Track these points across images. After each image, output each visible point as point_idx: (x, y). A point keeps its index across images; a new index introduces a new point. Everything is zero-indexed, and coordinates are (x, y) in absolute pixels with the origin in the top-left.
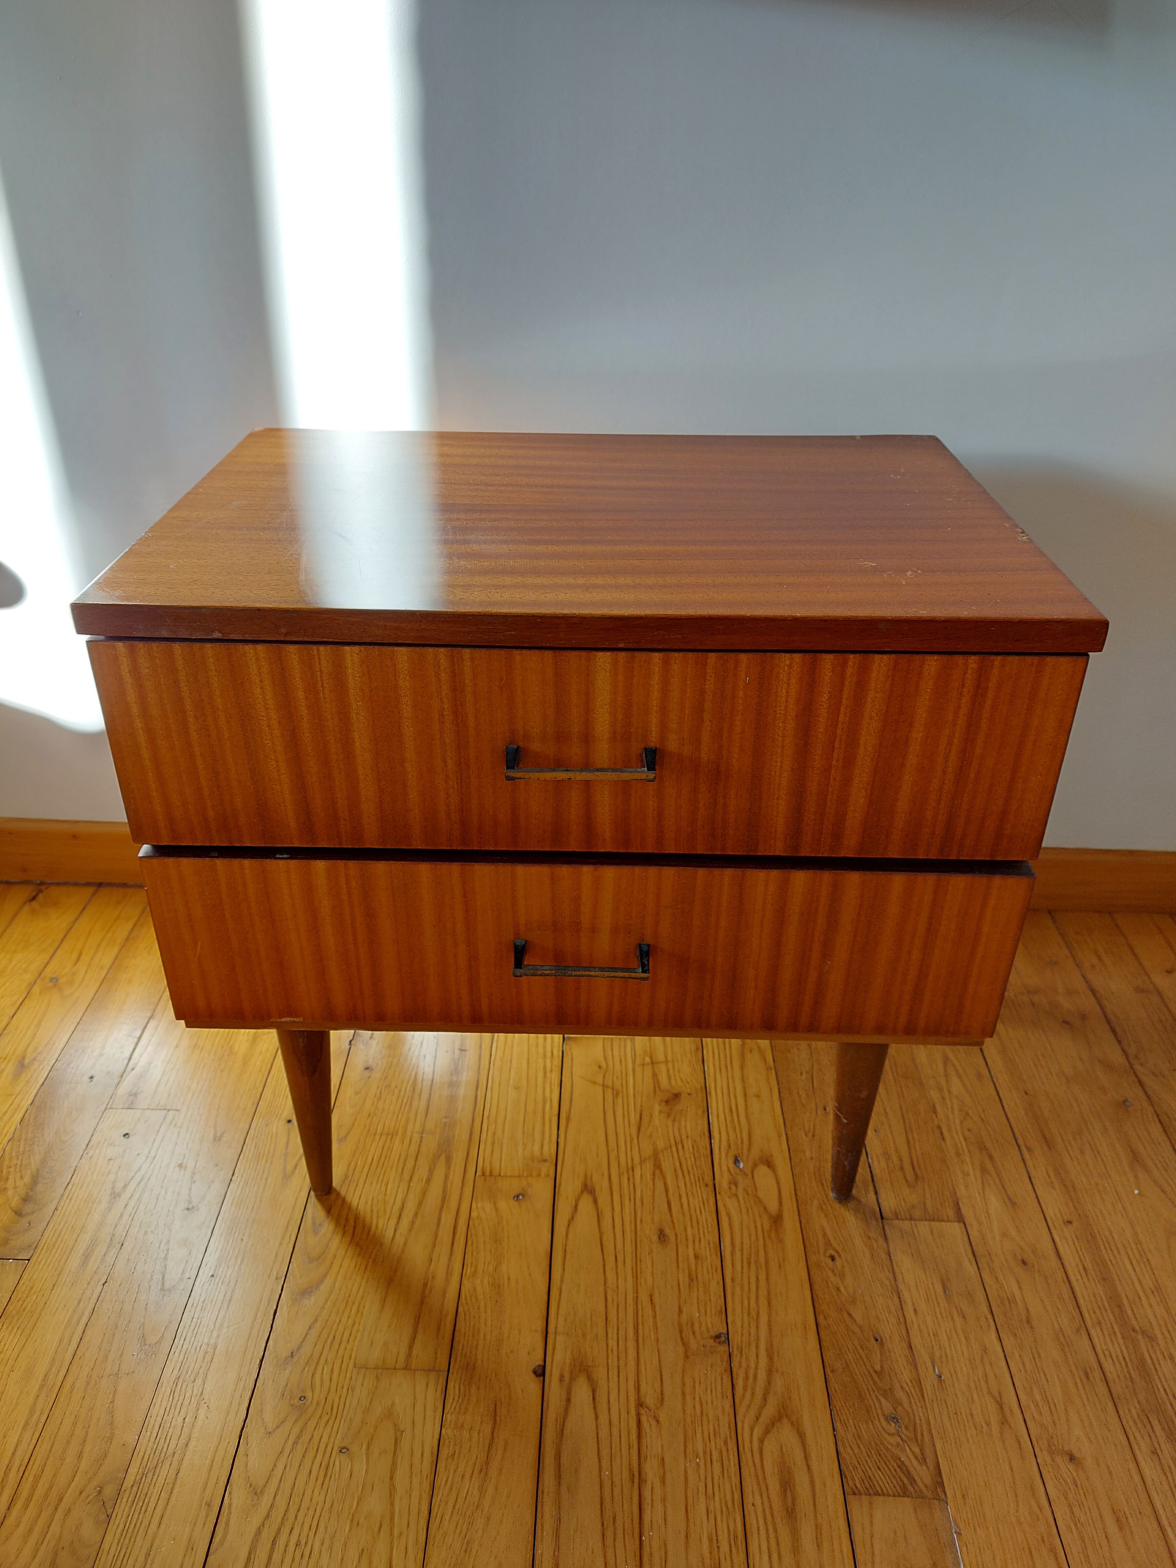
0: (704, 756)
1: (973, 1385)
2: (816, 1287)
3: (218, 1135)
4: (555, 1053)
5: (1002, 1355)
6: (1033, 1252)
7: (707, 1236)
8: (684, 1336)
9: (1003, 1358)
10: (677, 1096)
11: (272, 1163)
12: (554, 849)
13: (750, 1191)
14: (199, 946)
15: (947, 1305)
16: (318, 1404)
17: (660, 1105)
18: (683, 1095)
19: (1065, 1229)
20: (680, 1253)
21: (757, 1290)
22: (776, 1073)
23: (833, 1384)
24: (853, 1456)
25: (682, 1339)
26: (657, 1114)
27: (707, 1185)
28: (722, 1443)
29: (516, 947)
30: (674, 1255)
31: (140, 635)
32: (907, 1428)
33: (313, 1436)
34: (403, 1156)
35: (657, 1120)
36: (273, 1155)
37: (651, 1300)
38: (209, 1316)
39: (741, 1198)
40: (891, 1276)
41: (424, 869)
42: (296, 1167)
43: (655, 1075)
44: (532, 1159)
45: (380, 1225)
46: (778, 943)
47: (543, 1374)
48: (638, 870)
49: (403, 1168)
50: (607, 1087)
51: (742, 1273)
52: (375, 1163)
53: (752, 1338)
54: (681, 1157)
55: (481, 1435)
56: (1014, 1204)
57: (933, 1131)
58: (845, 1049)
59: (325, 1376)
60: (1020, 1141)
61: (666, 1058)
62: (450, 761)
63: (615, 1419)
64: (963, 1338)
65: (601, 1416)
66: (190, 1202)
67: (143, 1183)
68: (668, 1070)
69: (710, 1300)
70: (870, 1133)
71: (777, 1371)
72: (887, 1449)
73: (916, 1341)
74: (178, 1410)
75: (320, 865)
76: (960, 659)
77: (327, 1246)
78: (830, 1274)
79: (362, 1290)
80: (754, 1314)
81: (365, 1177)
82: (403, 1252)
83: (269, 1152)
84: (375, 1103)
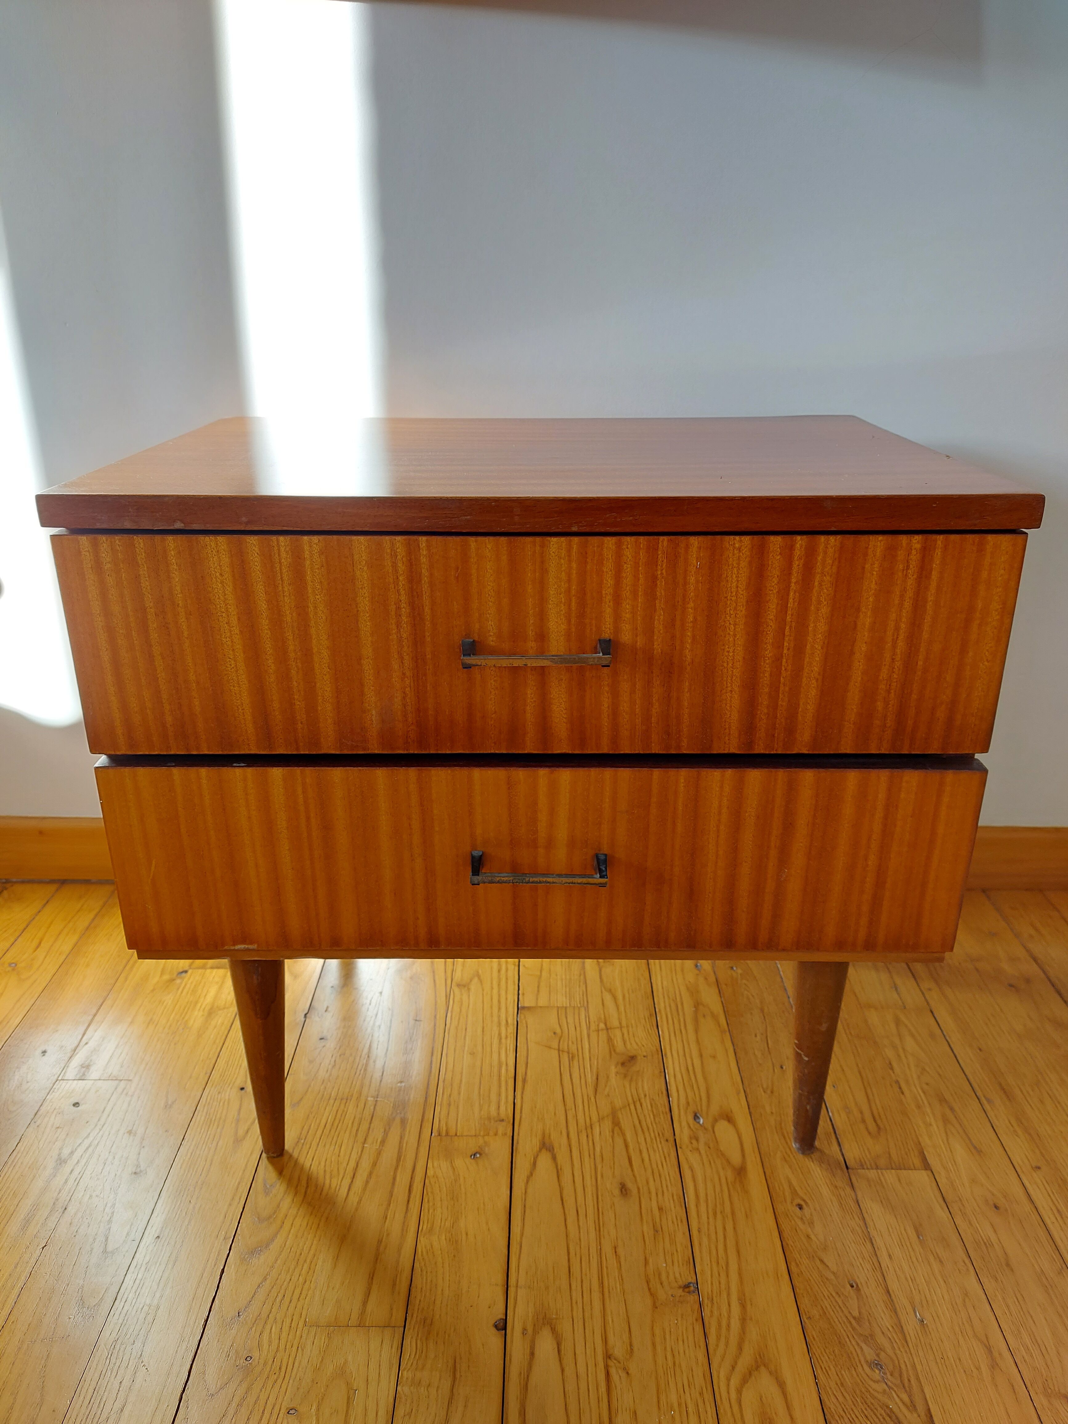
0: (658, 647)
1: (957, 1329)
2: (785, 1235)
3: (169, 1103)
4: (510, 1021)
5: (984, 1297)
6: (1005, 1197)
7: (670, 1189)
8: (651, 1286)
9: (986, 1301)
10: (633, 1058)
11: (223, 1127)
12: (510, 752)
13: (711, 1145)
14: (153, 865)
15: (921, 1250)
16: (265, 1364)
17: (616, 1067)
18: (639, 1058)
19: (1035, 1175)
20: (643, 1206)
21: (725, 1237)
22: (730, 1035)
23: (811, 1332)
24: (838, 1405)
25: (649, 1289)
26: (614, 1075)
27: (667, 1140)
28: (698, 1395)
29: (473, 857)
30: (637, 1208)
31: (105, 526)
32: (891, 1375)
33: (258, 1397)
34: (357, 1119)
35: (614, 1081)
36: (225, 1121)
37: (616, 1252)
38: (152, 1277)
39: (703, 1152)
40: (861, 1223)
41: (380, 774)
42: (247, 1132)
43: (610, 1040)
44: (489, 1119)
45: (333, 1186)
46: (735, 849)
47: (505, 1328)
48: (594, 773)
49: (357, 1130)
50: (563, 1051)
51: (708, 1223)
52: (328, 1126)
53: (723, 1286)
54: (639, 1114)
55: (440, 1391)
56: (979, 1152)
57: (891, 1085)
58: (804, 967)
59: (273, 1335)
60: (979, 1093)
61: (620, 1023)
62: (406, 657)
63: (582, 1370)
64: (942, 1282)
65: (567, 1369)
66: (138, 1166)
67: (90, 1150)
68: (623, 1035)
69: (677, 1251)
70: (829, 1089)
71: (751, 1319)
72: (875, 1398)
73: (894, 1286)
74: (114, 1374)
75: (277, 773)
76: (904, 539)
77: (278, 1206)
78: (799, 1223)
79: (314, 1247)
80: (722, 1263)
81: (318, 1140)
82: (356, 1210)
83: (220, 1118)
84: (329, 1070)
